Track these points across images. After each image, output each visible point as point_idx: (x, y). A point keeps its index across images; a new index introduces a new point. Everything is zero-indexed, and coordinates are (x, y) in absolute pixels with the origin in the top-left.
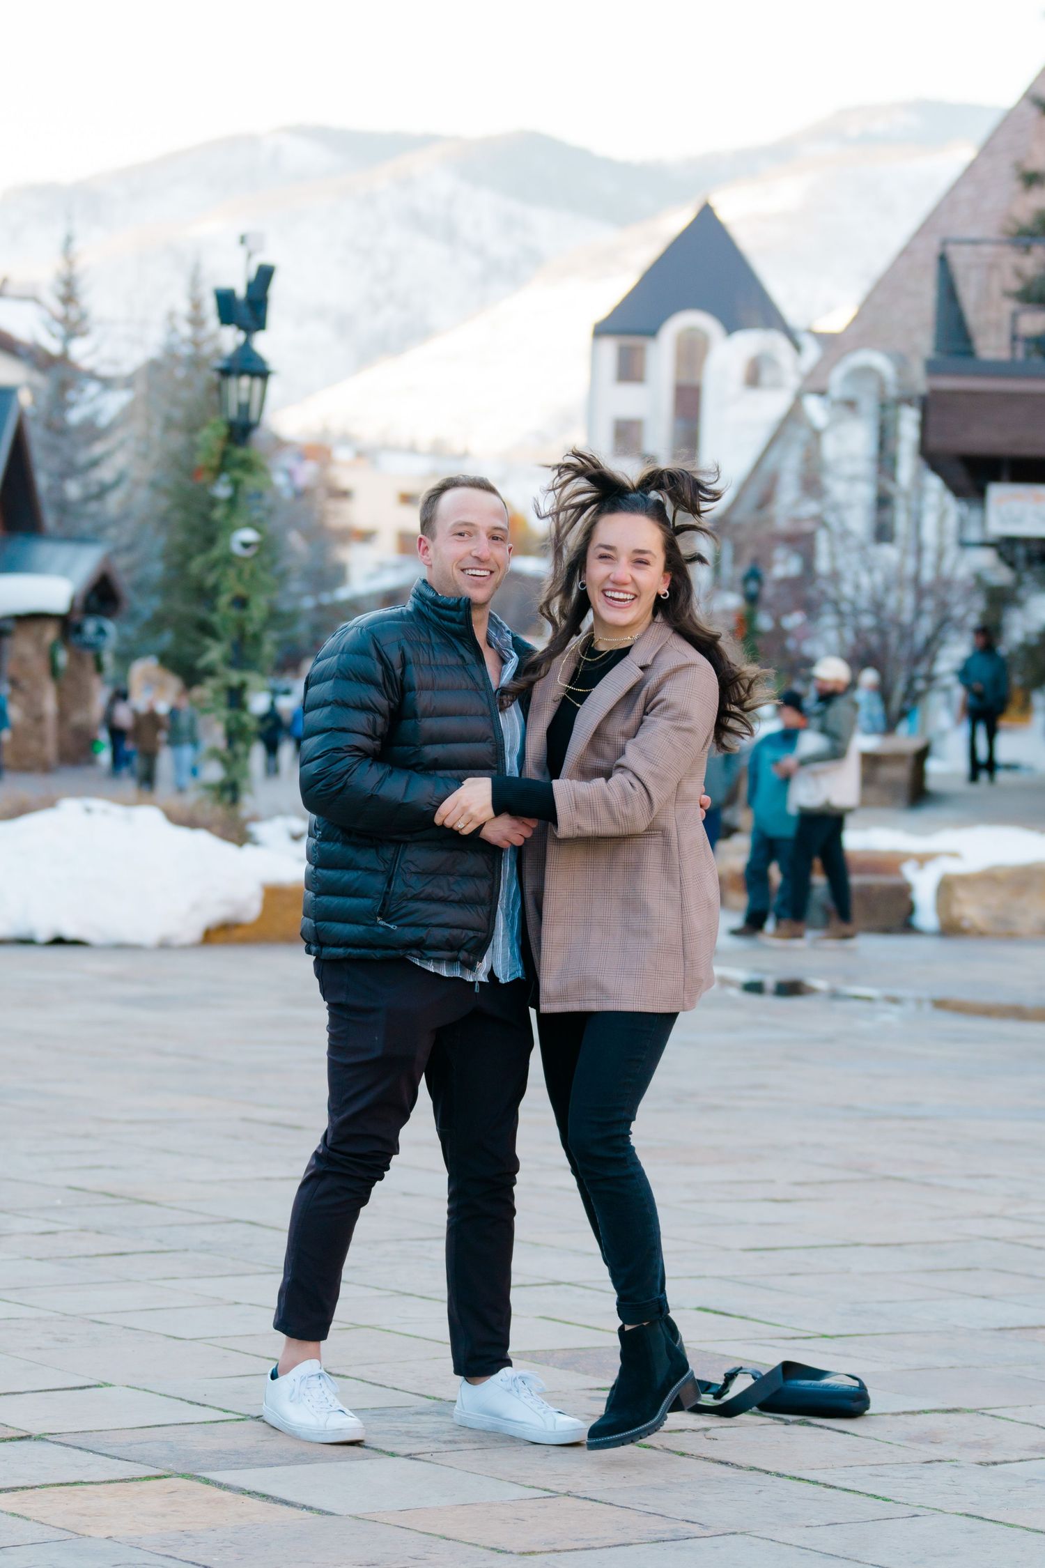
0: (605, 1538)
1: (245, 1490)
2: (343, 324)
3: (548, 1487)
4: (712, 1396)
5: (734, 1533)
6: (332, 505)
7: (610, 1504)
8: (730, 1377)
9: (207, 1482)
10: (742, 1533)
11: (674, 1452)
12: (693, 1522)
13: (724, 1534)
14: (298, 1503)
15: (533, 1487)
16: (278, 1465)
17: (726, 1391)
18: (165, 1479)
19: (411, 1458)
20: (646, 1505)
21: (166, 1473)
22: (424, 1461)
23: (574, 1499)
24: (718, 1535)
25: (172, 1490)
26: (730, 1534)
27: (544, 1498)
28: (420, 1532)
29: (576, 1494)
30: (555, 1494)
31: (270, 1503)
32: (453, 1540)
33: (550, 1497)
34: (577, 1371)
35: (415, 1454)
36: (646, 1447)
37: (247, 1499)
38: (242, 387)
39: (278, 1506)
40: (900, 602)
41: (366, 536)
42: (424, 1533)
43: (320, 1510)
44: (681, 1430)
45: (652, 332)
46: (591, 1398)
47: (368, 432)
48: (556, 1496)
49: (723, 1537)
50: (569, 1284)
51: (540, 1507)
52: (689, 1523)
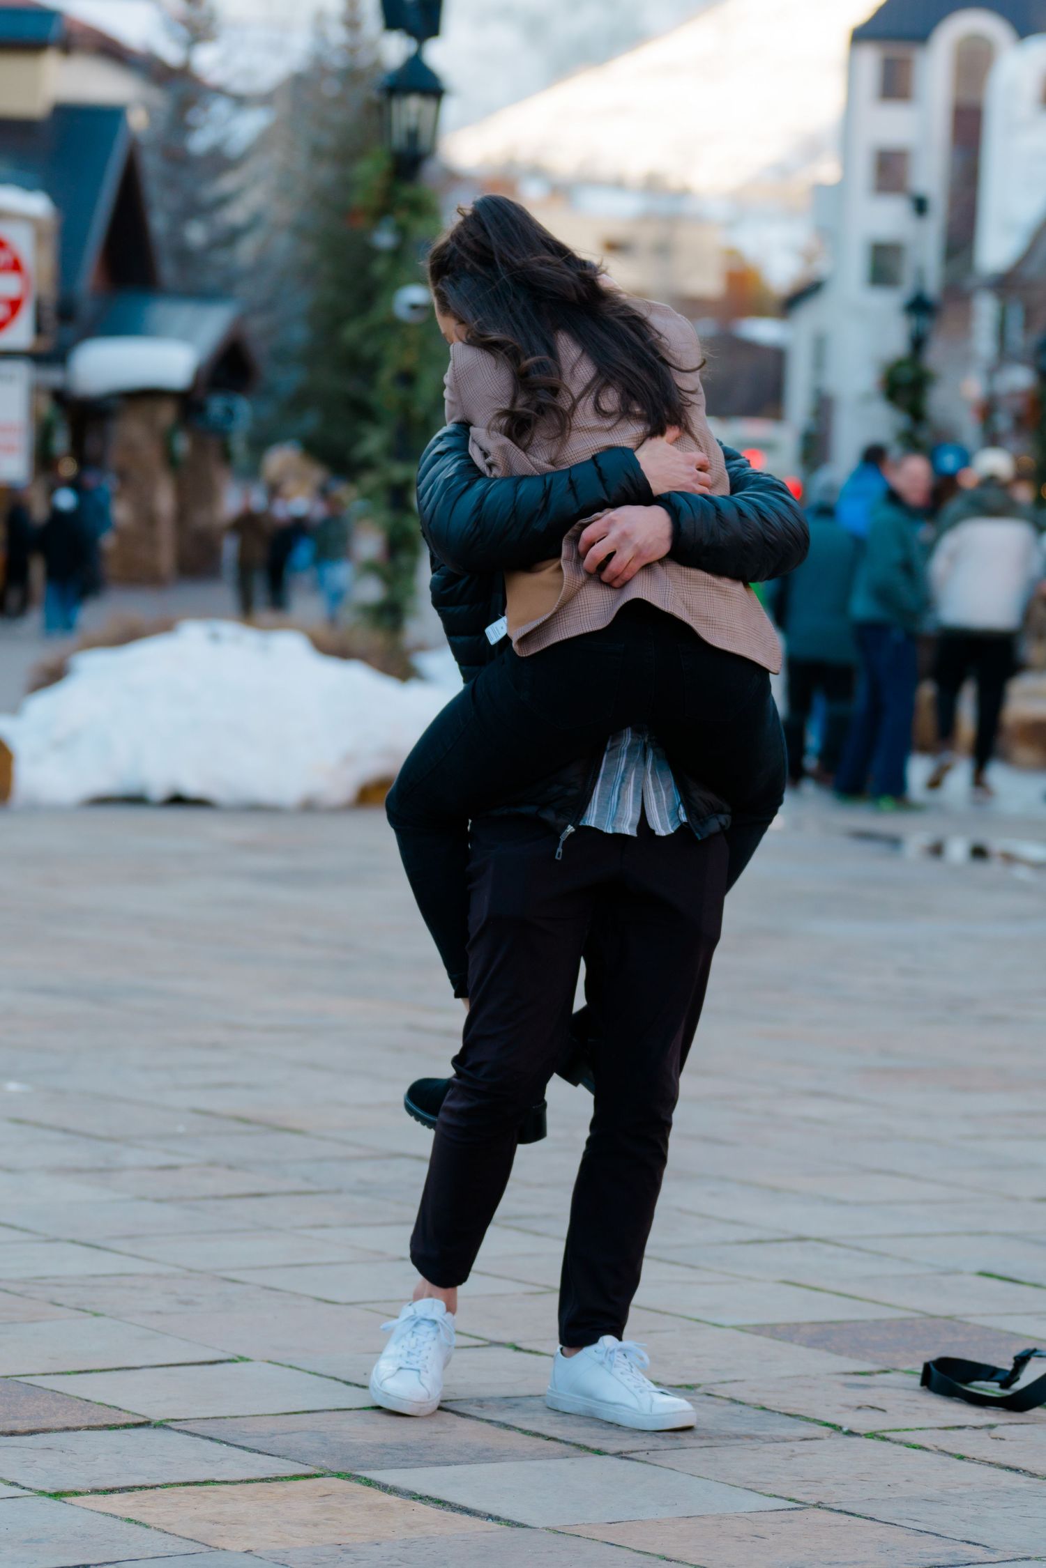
0: (866, 1561)
1: (416, 1494)
2: (535, 28)
3: (793, 1497)
4: (997, 1384)
5: (1028, 1559)
7: (872, 1519)
8: (1021, 1361)
9: (369, 1483)
10: (1037, 1559)
11: (950, 1454)
12: (975, 1544)
13: (1015, 1560)
14: (481, 1512)
15: (775, 1496)
16: (456, 1464)
17: (1015, 1379)
18: (316, 1479)
19: (622, 1458)
20: (916, 1521)
21: (318, 1472)
22: (638, 1461)
23: (825, 1511)
24: (1007, 1561)
25: (326, 1493)
26: (1022, 1559)
27: (789, 1509)
28: (634, 1551)
29: (828, 1506)
30: (802, 1505)
31: (447, 1511)
32: (675, 1561)
33: (796, 1509)
34: (829, 1349)
35: (626, 1453)
36: (915, 1448)
37: (419, 1505)
38: (411, 109)
39: (457, 1515)
42: (639, 1552)
43: (509, 1521)
44: (960, 1427)
45: (921, 36)
46: (845, 1385)
48: (804, 1508)
49: (1013, 1563)
50: (819, 1240)
51: (783, 1522)
52: (970, 1545)
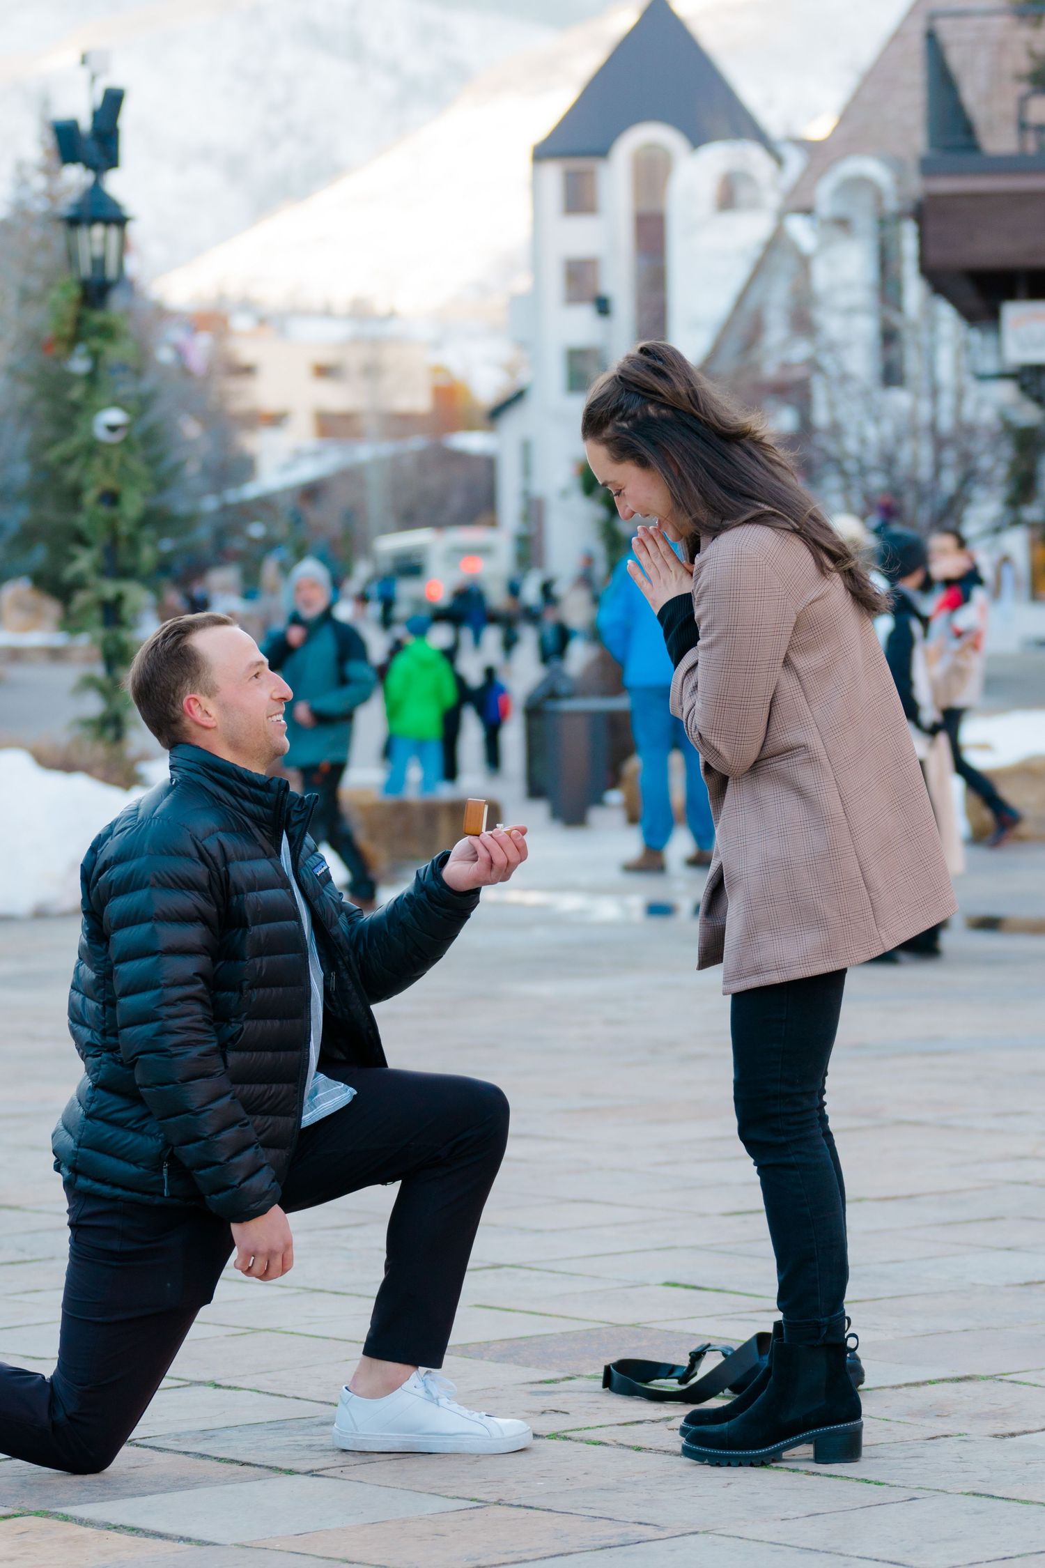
0: (540, 1548)
1: (110, 1524)
3: (476, 1497)
4: (676, 1381)
5: (695, 1533)
6: (234, 385)
7: (549, 1510)
8: (697, 1357)
9: (66, 1518)
10: (704, 1532)
11: (629, 1447)
12: (646, 1524)
13: (683, 1535)
14: (172, 1535)
15: (458, 1498)
16: (151, 1494)
17: (693, 1373)
18: (15, 1519)
19: (313, 1475)
20: (591, 1508)
21: (16, 1512)
22: (328, 1477)
23: (505, 1507)
24: (676, 1537)
25: (23, 1530)
26: (690, 1534)
27: (471, 1509)
28: (319, 1557)
29: (508, 1502)
30: (483, 1504)
31: (141, 1537)
32: (357, 1563)
33: (477, 1507)
34: (518, 1363)
35: (318, 1470)
36: (595, 1444)
37: (113, 1535)
38: (96, 238)
39: (150, 1541)
40: (915, 456)
41: (276, 420)
42: (323, 1558)
43: (199, 1541)
44: (638, 1422)
45: (602, 152)
46: (531, 1393)
47: (272, 295)
48: (485, 1506)
49: (681, 1538)
50: (512, 1266)
51: (463, 1520)
52: (642, 1526)
